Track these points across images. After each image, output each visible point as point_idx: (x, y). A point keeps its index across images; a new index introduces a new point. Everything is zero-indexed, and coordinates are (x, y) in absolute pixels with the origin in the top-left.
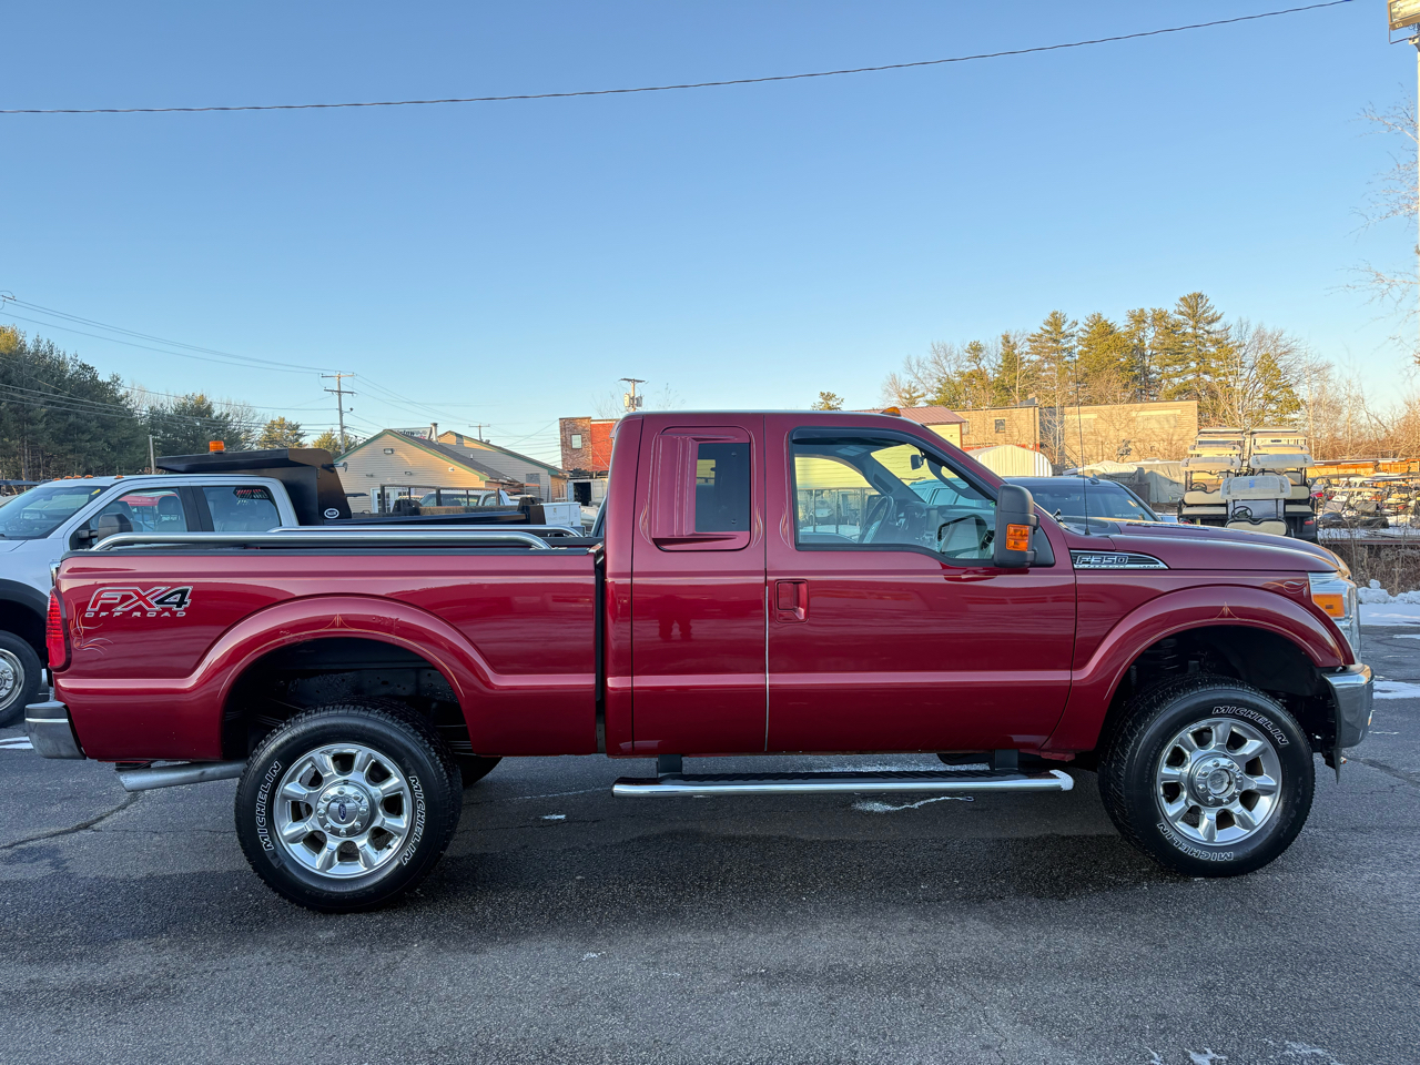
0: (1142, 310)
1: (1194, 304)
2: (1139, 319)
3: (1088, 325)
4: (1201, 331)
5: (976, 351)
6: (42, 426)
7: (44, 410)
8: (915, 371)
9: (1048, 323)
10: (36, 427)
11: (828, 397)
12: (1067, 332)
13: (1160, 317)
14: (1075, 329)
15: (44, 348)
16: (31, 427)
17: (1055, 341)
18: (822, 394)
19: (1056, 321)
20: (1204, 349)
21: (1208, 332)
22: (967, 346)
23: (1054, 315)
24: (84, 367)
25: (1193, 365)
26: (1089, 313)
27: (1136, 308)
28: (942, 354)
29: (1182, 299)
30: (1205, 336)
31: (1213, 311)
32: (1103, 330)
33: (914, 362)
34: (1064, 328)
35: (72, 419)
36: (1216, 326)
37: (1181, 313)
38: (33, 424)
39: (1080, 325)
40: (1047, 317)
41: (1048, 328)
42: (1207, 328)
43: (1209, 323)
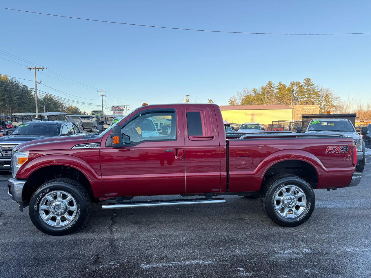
0: (294, 82)
1: (308, 81)
2: (293, 84)
3: (278, 85)
4: (309, 88)
5: (255, 90)
6: (15, 102)
7: (16, 97)
8: (239, 95)
9: (268, 84)
10: (14, 102)
11: (210, 101)
12: (273, 86)
13: (298, 84)
14: (275, 86)
15: (14, 80)
16: (12, 102)
17: (270, 89)
18: (209, 100)
19: (270, 84)
20: (310, 92)
21: (311, 88)
22: (253, 89)
23: (269, 82)
24: (25, 86)
25: (307, 96)
26: (278, 82)
27: (292, 81)
28: (246, 91)
29: (305, 79)
30: (310, 89)
31: (312, 83)
32: (282, 87)
33: (239, 92)
34: (272, 85)
35: (23, 100)
36: (312, 87)
37: (305, 83)
38: (13, 101)
39: (276, 85)
40: (268, 82)
41: (268, 85)
42: (311, 87)
43: (311, 86)
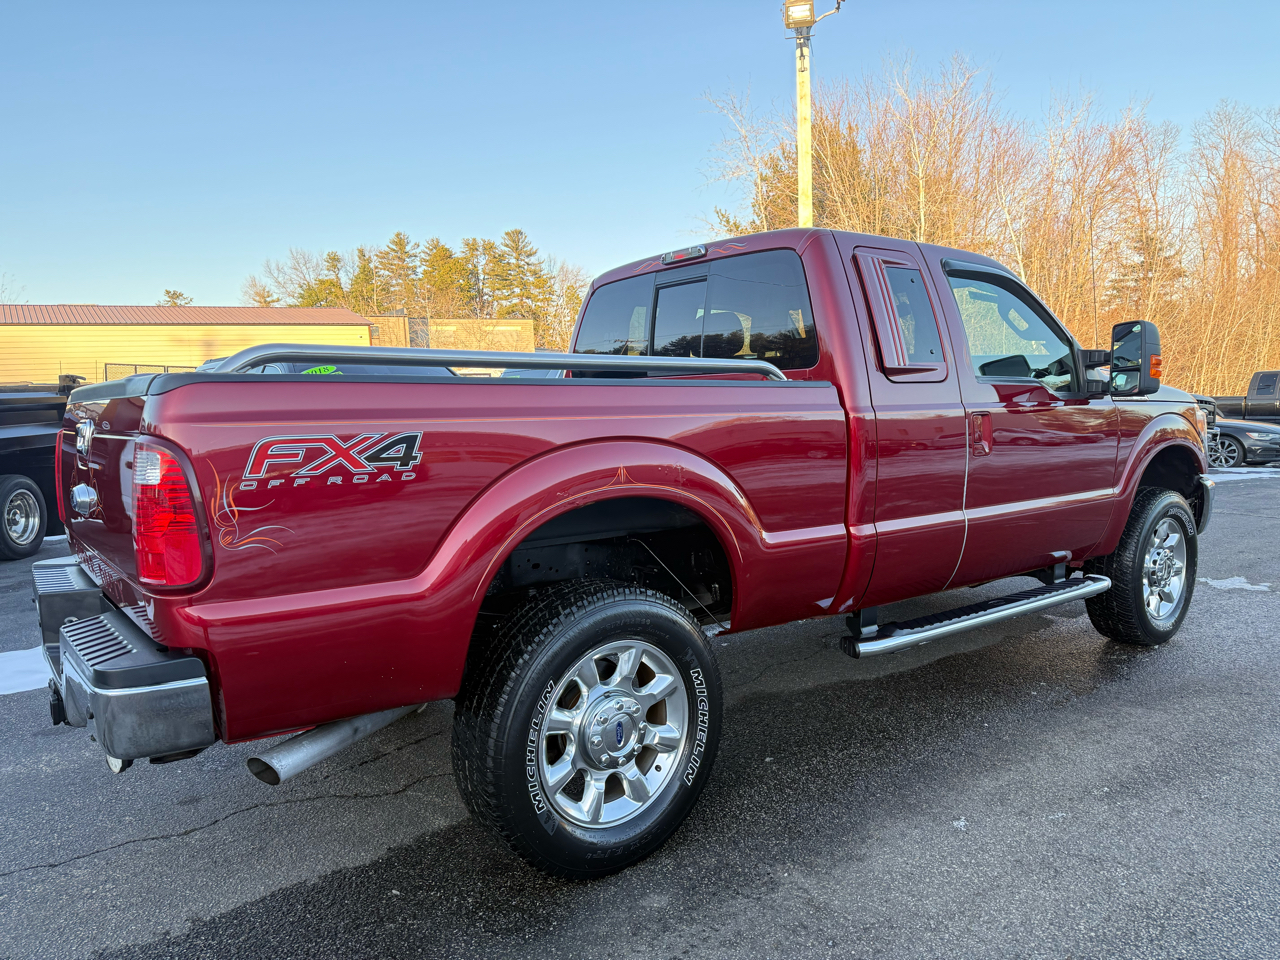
0: (474, 240)
1: (515, 237)
2: (472, 247)
3: (429, 248)
4: (523, 263)
9: (394, 242)
12: (411, 253)
13: (489, 248)
14: (418, 251)
17: (403, 260)
19: (400, 242)
20: (525, 278)
21: (528, 264)
22: (327, 256)
23: (398, 235)
25: (517, 290)
26: (429, 237)
27: (470, 237)
28: (304, 262)
29: (507, 234)
30: (526, 267)
31: (529, 248)
32: (441, 255)
34: (408, 248)
36: (533, 260)
37: (507, 246)
39: (422, 248)
40: (393, 236)
41: (394, 247)
42: (526, 261)
43: (528, 256)
